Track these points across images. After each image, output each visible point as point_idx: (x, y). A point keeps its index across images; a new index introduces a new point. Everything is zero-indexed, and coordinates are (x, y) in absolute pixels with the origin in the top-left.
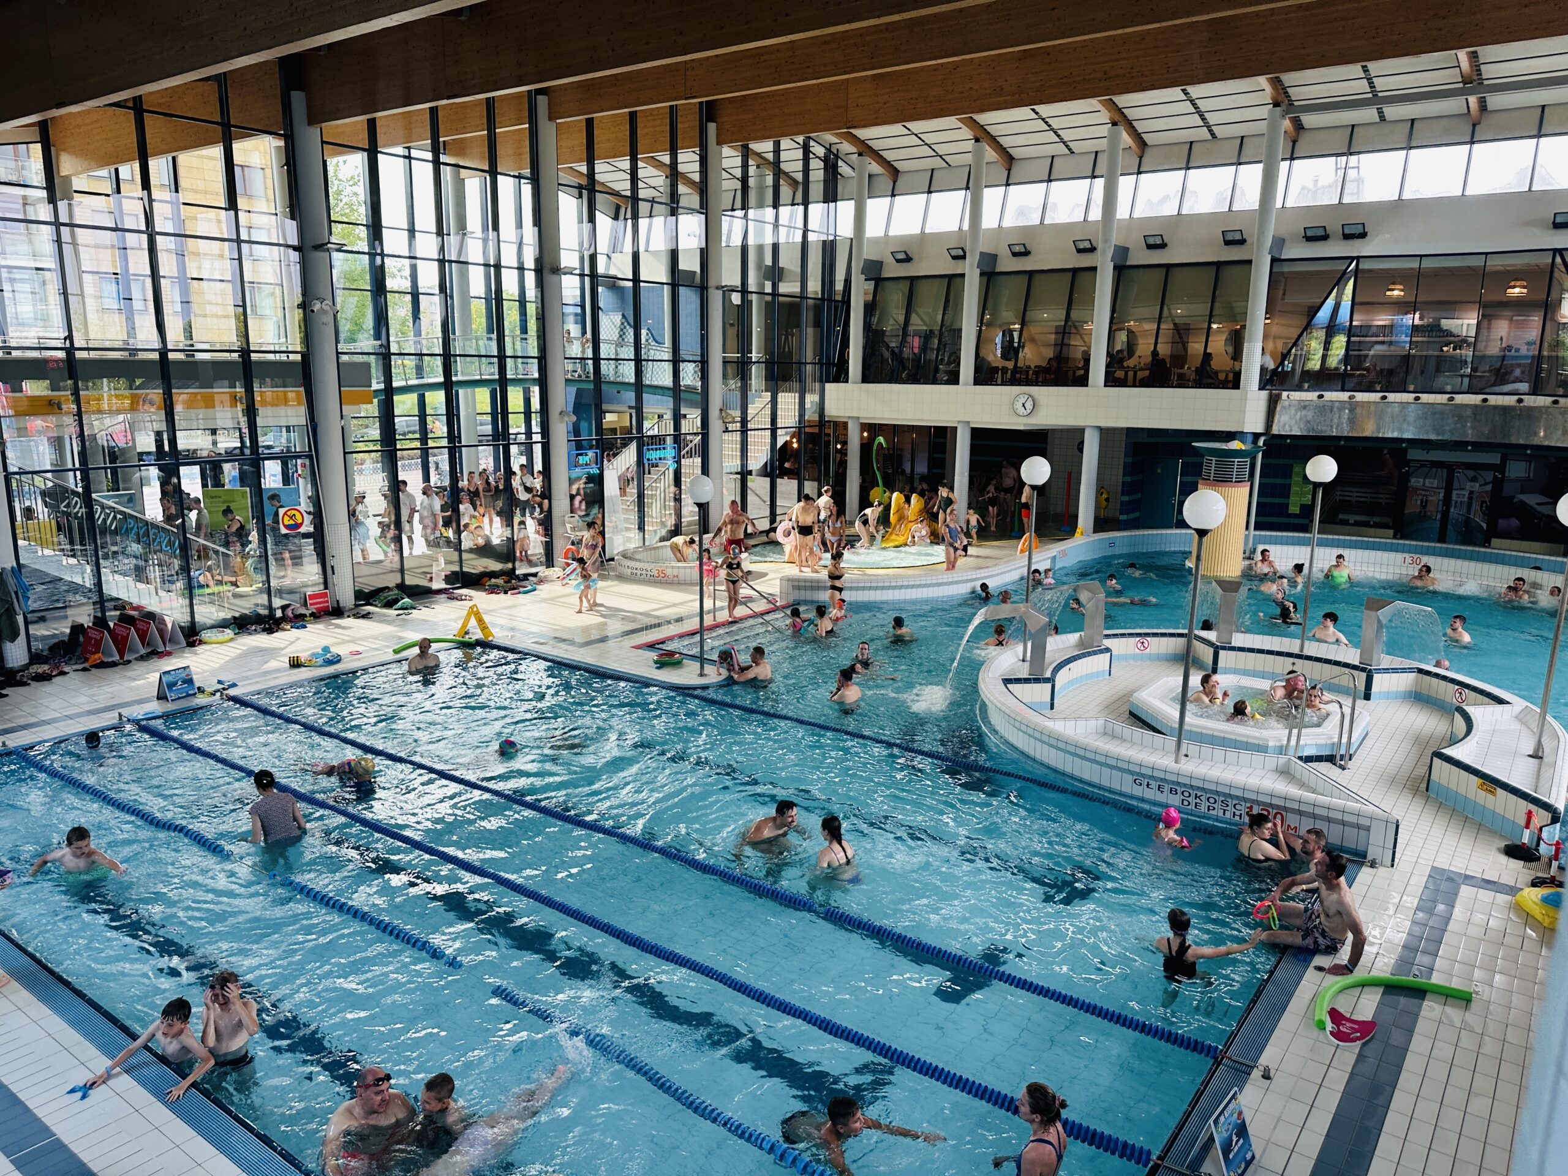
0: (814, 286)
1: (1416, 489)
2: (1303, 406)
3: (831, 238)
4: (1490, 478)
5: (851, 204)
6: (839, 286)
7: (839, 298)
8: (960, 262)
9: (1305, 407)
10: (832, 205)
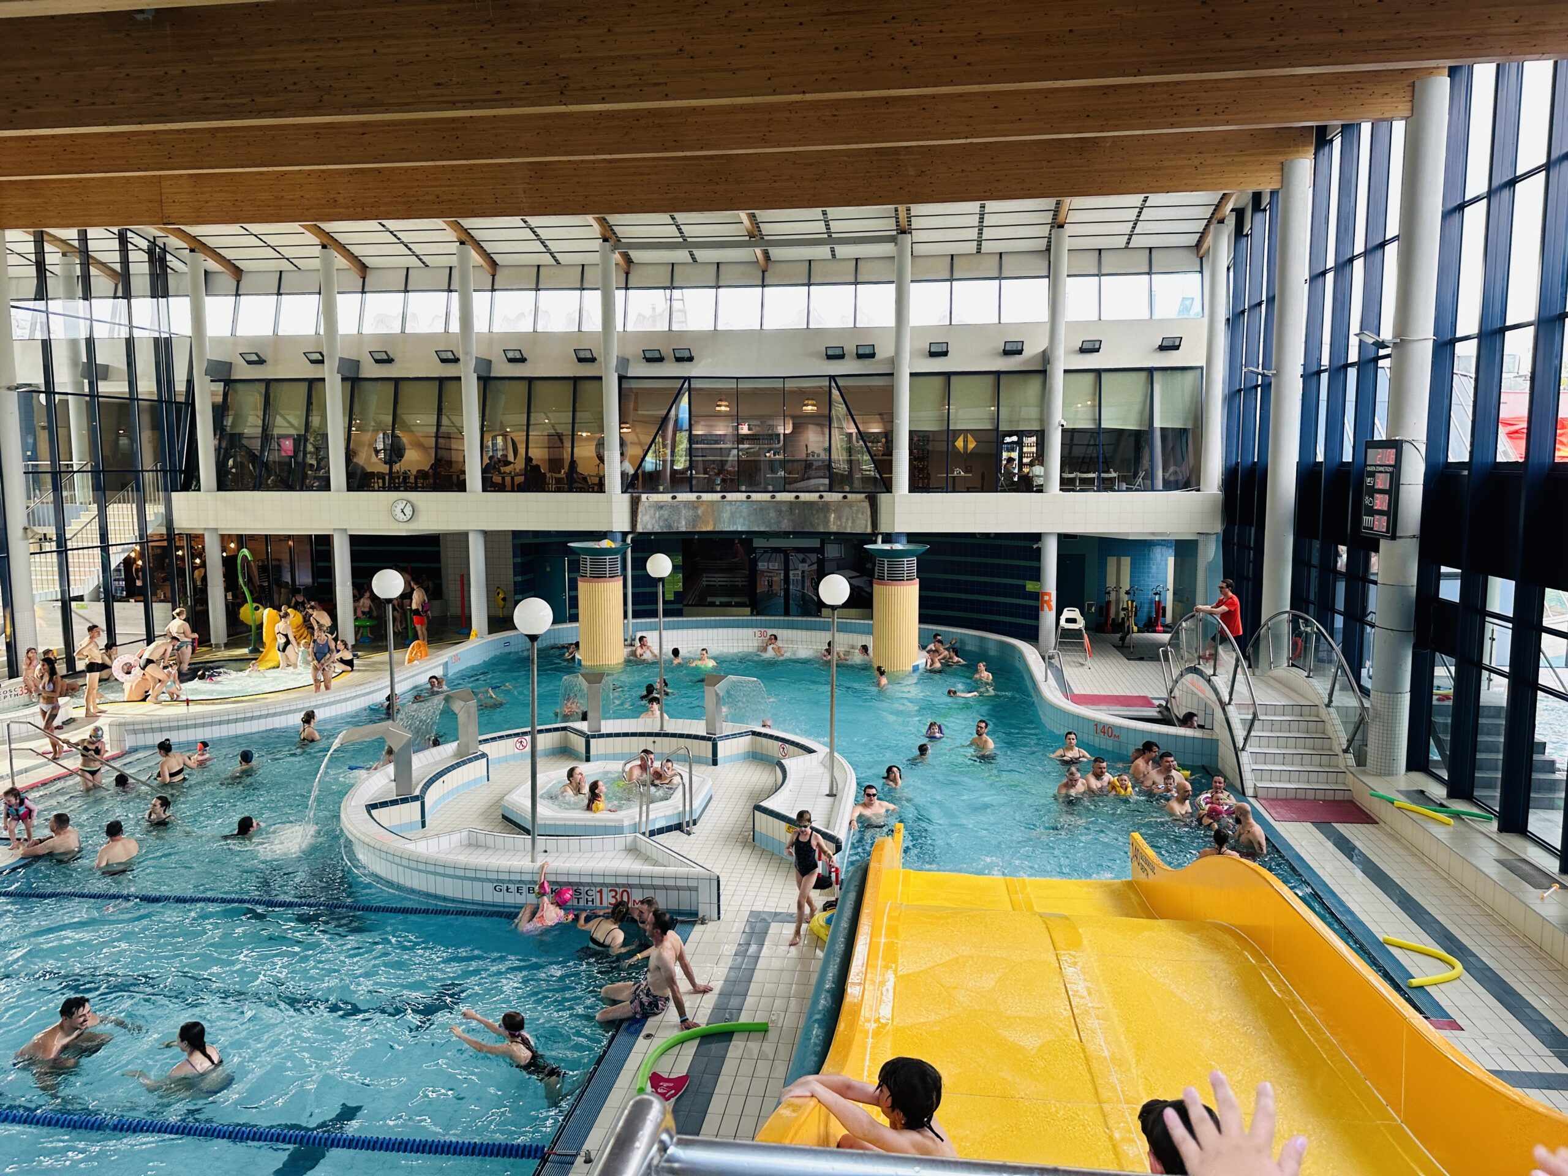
0: (147, 386)
1: (762, 572)
2: (660, 507)
3: (164, 335)
4: (815, 560)
5: (186, 301)
6: (180, 386)
7: (181, 399)
8: (319, 366)
9: (661, 507)
10: (163, 301)
